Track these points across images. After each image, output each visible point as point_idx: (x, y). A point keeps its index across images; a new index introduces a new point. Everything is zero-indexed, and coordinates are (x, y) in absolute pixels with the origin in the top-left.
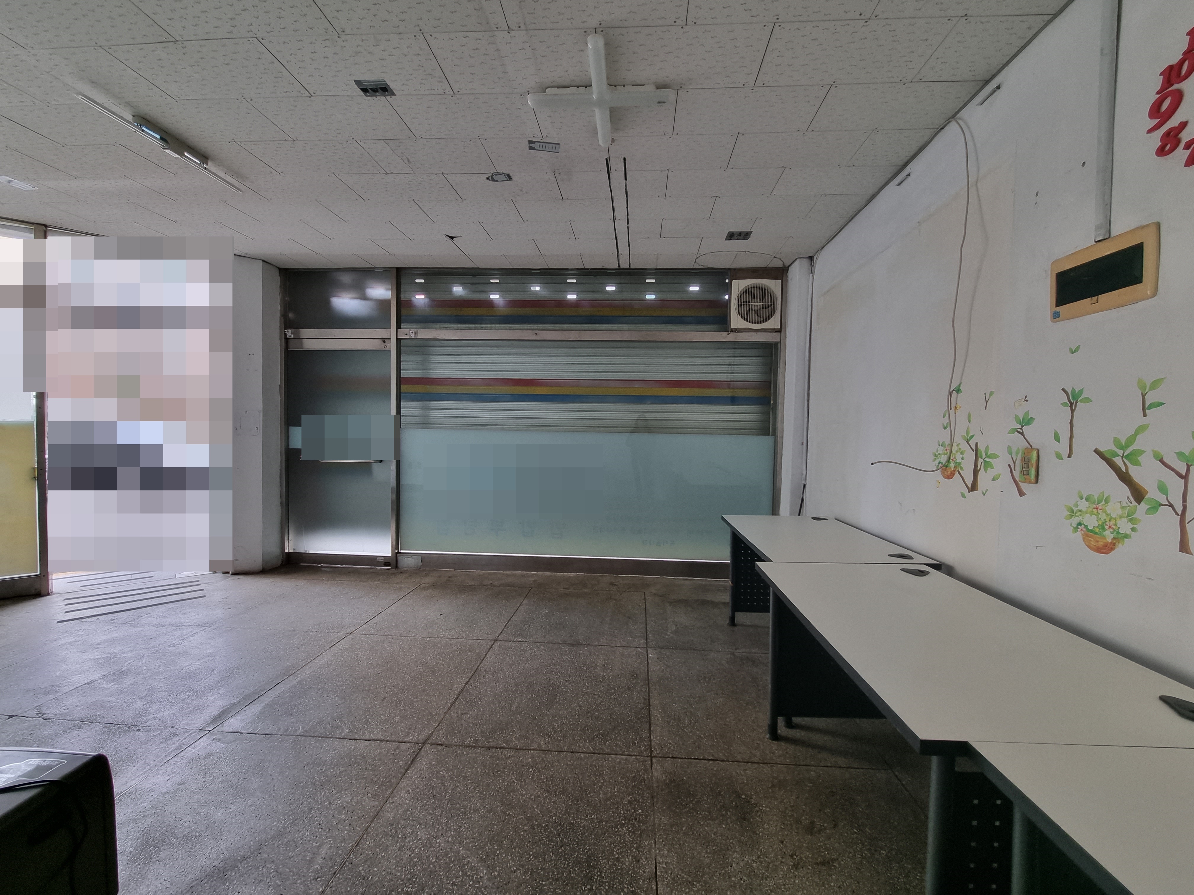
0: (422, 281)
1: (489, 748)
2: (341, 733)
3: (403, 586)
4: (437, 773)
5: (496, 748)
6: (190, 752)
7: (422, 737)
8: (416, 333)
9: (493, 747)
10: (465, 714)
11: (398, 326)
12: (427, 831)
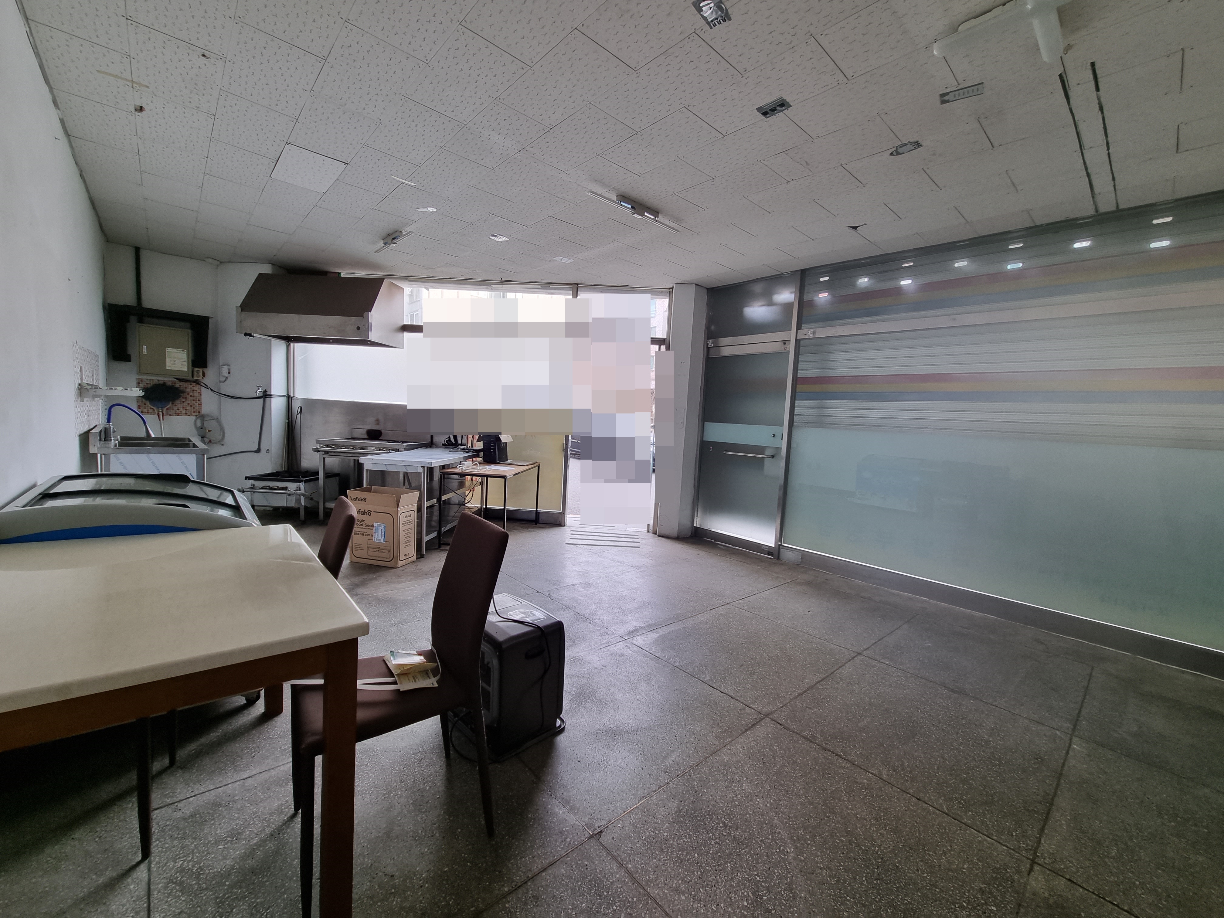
0: (827, 278)
1: (825, 749)
2: (704, 678)
3: (781, 576)
4: (771, 745)
5: (833, 753)
6: (613, 648)
7: (765, 710)
8: (814, 333)
9: (829, 750)
10: (810, 708)
11: (799, 327)
12: (751, 786)
